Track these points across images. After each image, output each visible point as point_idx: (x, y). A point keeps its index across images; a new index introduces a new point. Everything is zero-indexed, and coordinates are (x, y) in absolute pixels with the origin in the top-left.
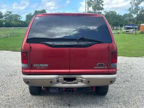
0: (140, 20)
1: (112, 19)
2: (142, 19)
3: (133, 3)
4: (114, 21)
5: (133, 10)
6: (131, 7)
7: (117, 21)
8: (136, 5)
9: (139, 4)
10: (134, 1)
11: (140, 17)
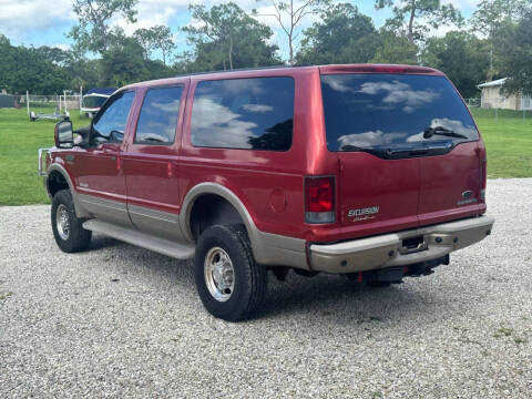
0: (118, 72)
1: (8, 66)
2: (124, 69)
3: (83, 12)
4: (20, 72)
5: (86, 34)
6: (78, 24)
7: (32, 73)
8: (95, 20)
9: (107, 15)
10: (89, 2)
11: (116, 62)
